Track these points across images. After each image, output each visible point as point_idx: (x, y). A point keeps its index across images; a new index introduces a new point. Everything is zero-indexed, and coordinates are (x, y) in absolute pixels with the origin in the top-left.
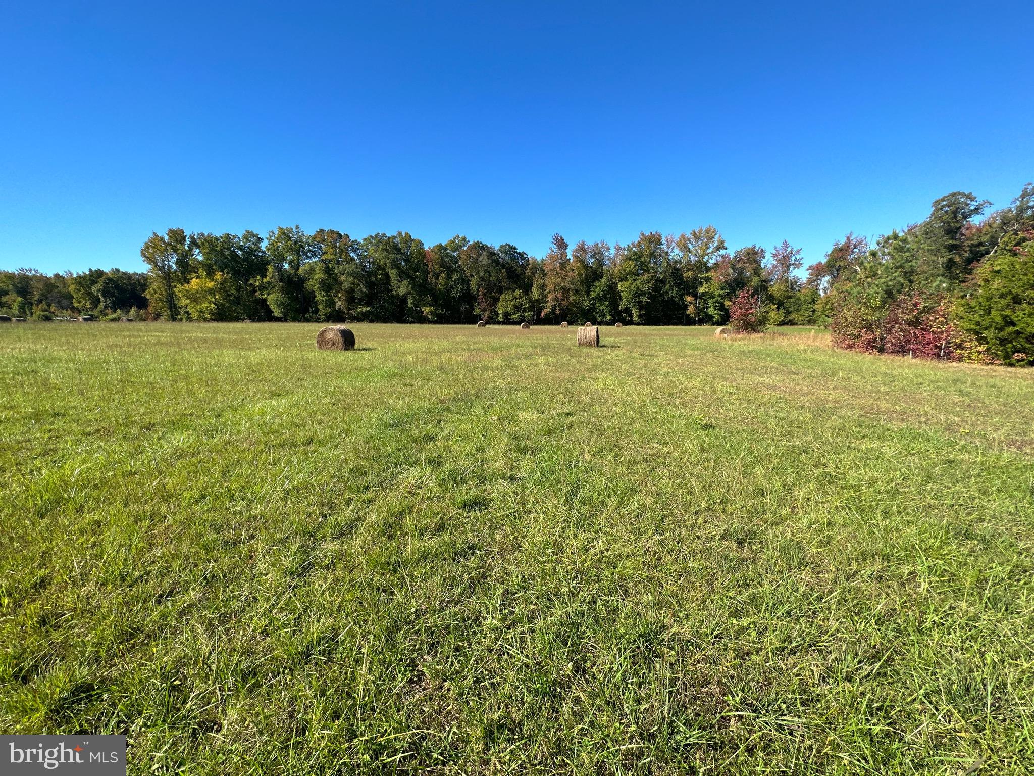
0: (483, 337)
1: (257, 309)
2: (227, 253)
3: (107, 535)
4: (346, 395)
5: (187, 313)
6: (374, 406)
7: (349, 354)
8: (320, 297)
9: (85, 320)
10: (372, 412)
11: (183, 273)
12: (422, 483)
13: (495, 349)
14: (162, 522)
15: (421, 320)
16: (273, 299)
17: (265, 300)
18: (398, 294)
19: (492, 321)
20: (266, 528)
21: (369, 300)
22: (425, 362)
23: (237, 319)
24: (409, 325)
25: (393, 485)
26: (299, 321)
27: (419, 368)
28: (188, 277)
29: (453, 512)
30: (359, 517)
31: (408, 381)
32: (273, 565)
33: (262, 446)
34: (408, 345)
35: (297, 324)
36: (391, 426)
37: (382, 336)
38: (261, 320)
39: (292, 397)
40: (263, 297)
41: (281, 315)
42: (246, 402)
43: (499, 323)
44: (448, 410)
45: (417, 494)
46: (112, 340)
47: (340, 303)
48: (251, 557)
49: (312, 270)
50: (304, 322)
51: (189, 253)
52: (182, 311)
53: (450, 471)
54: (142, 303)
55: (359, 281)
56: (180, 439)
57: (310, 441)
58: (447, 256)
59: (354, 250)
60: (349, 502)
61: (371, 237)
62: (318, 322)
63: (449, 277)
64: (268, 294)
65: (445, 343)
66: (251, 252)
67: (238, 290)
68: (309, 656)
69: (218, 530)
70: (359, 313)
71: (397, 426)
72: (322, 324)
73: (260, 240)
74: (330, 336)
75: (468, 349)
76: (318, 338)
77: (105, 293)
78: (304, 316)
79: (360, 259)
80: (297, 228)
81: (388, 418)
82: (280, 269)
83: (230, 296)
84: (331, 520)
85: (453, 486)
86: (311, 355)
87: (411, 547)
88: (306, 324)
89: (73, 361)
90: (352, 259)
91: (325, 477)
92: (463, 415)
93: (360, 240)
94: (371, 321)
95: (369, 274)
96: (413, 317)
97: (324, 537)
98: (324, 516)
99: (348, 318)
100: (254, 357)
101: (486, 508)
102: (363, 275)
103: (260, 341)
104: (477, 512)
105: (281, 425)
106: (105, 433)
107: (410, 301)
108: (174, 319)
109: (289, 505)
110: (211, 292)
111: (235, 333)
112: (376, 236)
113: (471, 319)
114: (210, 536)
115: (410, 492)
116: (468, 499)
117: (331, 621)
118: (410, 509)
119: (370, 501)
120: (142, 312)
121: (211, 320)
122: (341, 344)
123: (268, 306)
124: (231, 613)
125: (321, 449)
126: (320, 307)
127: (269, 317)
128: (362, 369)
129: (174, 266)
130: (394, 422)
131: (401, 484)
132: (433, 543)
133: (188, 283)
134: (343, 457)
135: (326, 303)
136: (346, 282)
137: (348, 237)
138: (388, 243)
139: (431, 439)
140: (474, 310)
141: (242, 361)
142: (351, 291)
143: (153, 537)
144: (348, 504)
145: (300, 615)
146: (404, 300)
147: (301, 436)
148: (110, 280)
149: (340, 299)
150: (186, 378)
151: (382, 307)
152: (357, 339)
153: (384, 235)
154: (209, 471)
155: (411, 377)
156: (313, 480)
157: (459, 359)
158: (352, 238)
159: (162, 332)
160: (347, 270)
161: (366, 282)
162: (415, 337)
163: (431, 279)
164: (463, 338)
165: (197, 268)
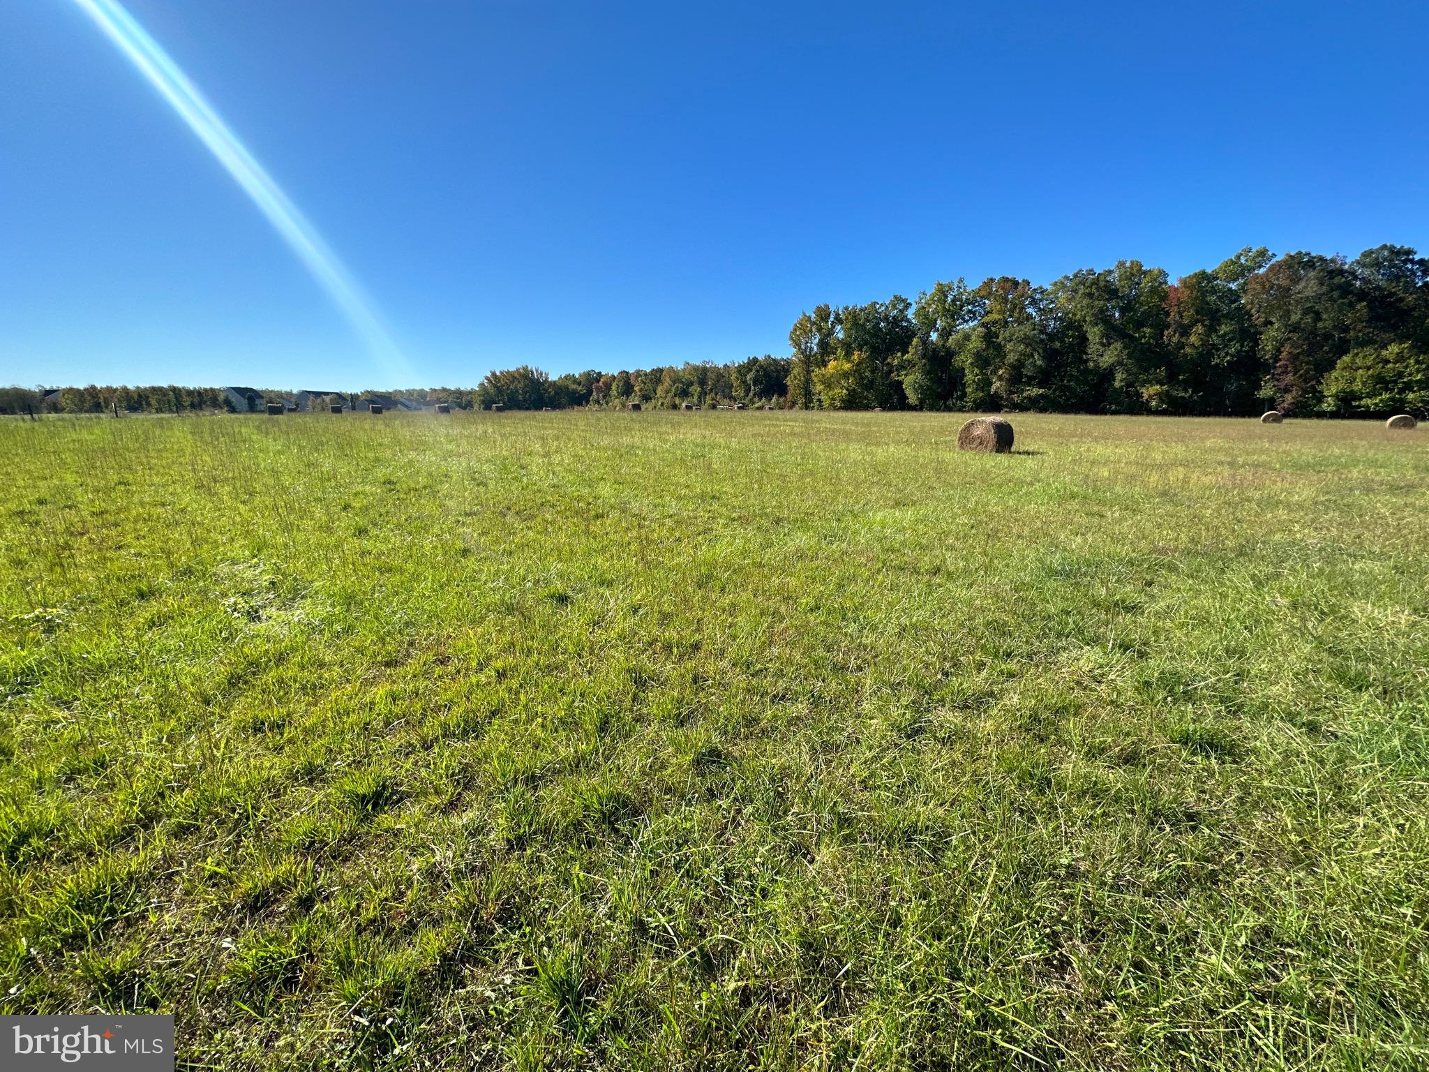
0: (1271, 441)
1: (890, 395)
2: (869, 326)
3: (741, 620)
4: (991, 517)
5: (819, 400)
6: (1033, 539)
7: (1003, 458)
8: (971, 376)
9: (739, 408)
10: (1028, 547)
11: (822, 355)
12: (1102, 675)
13: (1300, 468)
14: (781, 622)
15: (1136, 407)
16: (911, 381)
17: (901, 383)
18: (1097, 366)
19: (1303, 410)
20: (875, 664)
21: (1043, 378)
22: (1131, 479)
23: (867, 408)
24: (1108, 417)
25: (1050, 664)
26: (938, 410)
27: (1118, 489)
28: (826, 359)
29: (1160, 742)
30: (992, 692)
31: (1096, 509)
32: (880, 710)
33: (880, 565)
34: (1100, 450)
35: (934, 414)
36: (1057, 573)
37: (1058, 435)
38: (893, 408)
39: (920, 509)
40: (900, 378)
41: (917, 402)
42: (868, 507)
43: (1321, 415)
44: (1172, 568)
45: (1091, 690)
46: (756, 429)
47: (998, 384)
48: (857, 691)
49: (967, 337)
50: (944, 411)
51: (830, 332)
52: (815, 398)
53: (1162, 673)
54: (782, 390)
55: (1034, 349)
56: (802, 540)
57: (937, 571)
58: (1214, 291)
59: (1034, 302)
60: (981, 666)
61: (1067, 278)
62: (963, 412)
63: (1212, 329)
64: (906, 375)
65: (1179, 450)
66: (896, 322)
67: (873, 372)
68: (910, 840)
69: (829, 649)
70: (1025, 398)
71: (1068, 576)
72: (968, 415)
73: (908, 305)
74: (978, 431)
75: (1231, 464)
76: (961, 434)
77: (756, 381)
78: (945, 403)
79: (1040, 316)
80: (961, 281)
81: (1056, 560)
82: (925, 341)
83: (863, 379)
84: (955, 682)
85: (1165, 698)
86: (948, 456)
87: (1072, 767)
88: (946, 414)
89: (728, 448)
90: (1029, 317)
91: (949, 623)
92: (1204, 581)
93: (1048, 287)
94: (1043, 410)
95: (1052, 337)
96: (1118, 404)
97: (942, 701)
98: (946, 674)
99: (1007, 406)
100: (880, 454)
101: (1234, 762)
102: (1042, 340)
103: (889, 434)
104: (1213, 761)
105: (903, 544)
106: (744, 521)
107: (1119, 376)
108: (807, 408)
109: (904, 645)
110: (846, 375)
111: (863, 425)
112: (1076, 276)
113: (1248, 407)
114: (820, 652)
115: (1078, 683)
116: (1195, 731)
117: (940, 811)
118: (1078, 709)
119: (1011, 675)
120: (782, 400)
121: (841, 408)
122: (991, 444)
123: (903, 390)
124: (832, 745)
125: (949, 585)
126: (968, 390)
127: (902, 404)
128: (1021, 483)
129: (815, 348)
130: (1063, 569)
131: (1064, 667)
132: (1115, 778)
133: (825, 366)
134: (978, 602)
135: (978, 385)
136: (1013, 353)
137: (1028, 283)
138: (1095, 283)
139: (1133, 609)
140: (1259, 388)
141: (868, 458)
142: (1017, 368)
143: (772, 635)
144: (979, 669)
145: (904, 785)
146: (1109, 374)
147: (926, 563)
148: (761, 367)
149: (1000, 378)
150: (812, 473)
151: (1064, 389)
152: (1016, 437)
153: (1091, 272)
154: (825, 580)
155: (1102, 502)
156: (936, 622)
157: (1206, 480)
158: (1034, 286)
159: (796, 421)
160: (1016, 335)
161: (1044, 350)
162: (1117, 437)
163: (1170, 337)
164: (1221, 442)
165: (836, 349)
